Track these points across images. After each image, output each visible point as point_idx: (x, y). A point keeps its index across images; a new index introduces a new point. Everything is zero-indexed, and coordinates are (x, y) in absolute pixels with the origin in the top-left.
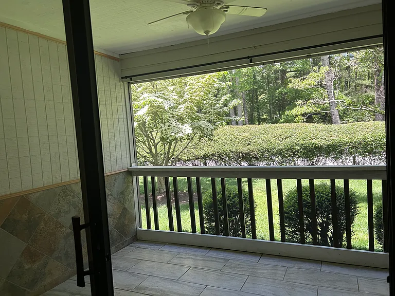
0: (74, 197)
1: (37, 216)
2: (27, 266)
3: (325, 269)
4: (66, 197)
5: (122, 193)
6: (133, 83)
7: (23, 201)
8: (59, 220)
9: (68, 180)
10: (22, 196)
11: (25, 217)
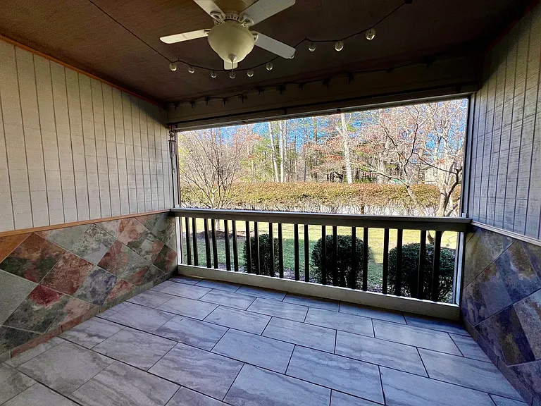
0: (105, 235)
1: (54, 254)
2: (36, 308)
3: (343, 310)
4: (95, 235)
5: (164, 232)
6: (179, 131)
7: (34, 238)
8: (85, 258)
9: (99, 217)
10: (33, 233)
11: (36, 256)
